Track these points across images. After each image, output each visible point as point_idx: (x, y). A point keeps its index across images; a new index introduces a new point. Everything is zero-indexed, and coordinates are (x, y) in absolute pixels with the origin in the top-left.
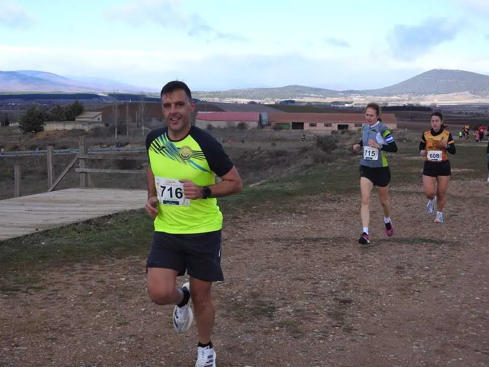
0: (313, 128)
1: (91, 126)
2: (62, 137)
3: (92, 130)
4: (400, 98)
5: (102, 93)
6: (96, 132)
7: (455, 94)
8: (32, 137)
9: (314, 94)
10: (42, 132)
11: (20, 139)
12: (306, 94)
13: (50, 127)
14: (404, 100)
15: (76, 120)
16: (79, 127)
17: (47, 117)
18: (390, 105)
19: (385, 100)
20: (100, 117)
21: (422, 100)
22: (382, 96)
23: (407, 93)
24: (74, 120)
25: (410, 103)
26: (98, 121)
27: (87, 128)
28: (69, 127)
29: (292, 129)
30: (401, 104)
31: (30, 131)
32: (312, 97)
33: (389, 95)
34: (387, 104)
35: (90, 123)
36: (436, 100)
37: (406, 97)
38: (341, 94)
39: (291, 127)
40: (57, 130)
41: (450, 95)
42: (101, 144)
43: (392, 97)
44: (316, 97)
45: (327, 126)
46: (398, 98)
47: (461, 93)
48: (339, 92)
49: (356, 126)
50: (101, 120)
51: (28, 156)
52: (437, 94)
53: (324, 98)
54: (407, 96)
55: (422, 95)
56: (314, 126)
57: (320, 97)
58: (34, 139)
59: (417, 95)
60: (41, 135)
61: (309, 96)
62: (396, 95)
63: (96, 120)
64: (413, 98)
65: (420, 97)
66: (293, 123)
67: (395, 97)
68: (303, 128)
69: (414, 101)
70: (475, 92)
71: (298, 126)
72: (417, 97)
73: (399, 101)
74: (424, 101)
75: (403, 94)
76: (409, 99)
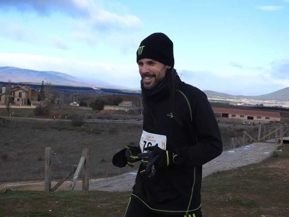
0: (234, 117)
1: (128, 109)
2: (114, 113)
3: (128, 111)
5: (95, 87)
6: (131, 112)
8: (97, 112)
9: (219, 96)
10: (103, 110)
11: (92, 113)
12: (214, 96)
13: (107, 108)
14: (272, 104)
15: (119, 105)
16: (122, 109)
17: (106, 103)
19: (261, 103)
20: (131, 104)
21: (284, 104)
22: (259, 100)
23: (274, 99)
24: (118, 105)
25: (277, 105)
26: (130, 106)
27: (126, 110)
28: (117, 108)
29: (222, 117)
30: (271, 105)
31: (96, 109)
32: (218, 98)
33: (264, 100)
34: (263, 105)
35: (128, 107)
37: (274, 102)
38: (235, 97)
39: (221, 116)
40: (111, 110)
42: (136, 119)
44: (220, 98)
45: (241, 117)
48: (234, 96)
49: (258, 118)
50: (131, 106)
51: (100, 122)
53: (225, 99)
55: (283, 101)
56: (234, 116)
57: (223, 99)
58: (99, 113)
59: (280, 101)
60: (102, 112)
61: (216, 97)
62: (268, 100)
63: (129, 106)
64: (278, 102)
65: (282, 102)
66: (223, 114)
67: (267, 101)
68: (228, 117)
69: (278, 104)
71: (226, 115)
72: (281, 102)
73: (270, 103)
74: (284, 105)
75: (272, 100)
76: (276, 103)
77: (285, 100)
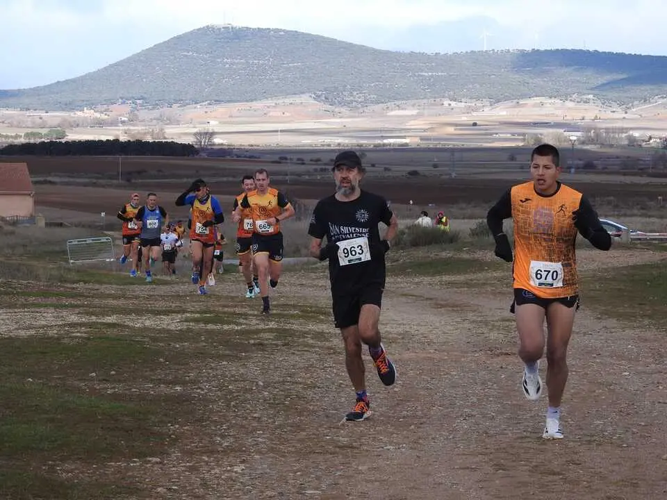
4: (104, 117)
7: (270, 102)
14: (114, 123)
18: (73, 136)
19: (56, 122)
21: (171, 121)
23: (124, 100)
33: (69, 106)
36: (213, 123)
37: (121, 111)
41: (256, 105)
43: (79, 113)
46: (98, 115)
47: (287, 101)
52: (218, 102)
54: (127, 108)
55: (171, 105)
59: (155, 106)
62: (91, 105)
64: (143, 114)
65: (166, 111)
67: (88, 113)
69: (145, 128)
70: (332, 97)
72: (156, 113)
73: (100, 124)
74: (178, 123)
75: (112, 102)
76: (133, 120)
77: (176, 101)
